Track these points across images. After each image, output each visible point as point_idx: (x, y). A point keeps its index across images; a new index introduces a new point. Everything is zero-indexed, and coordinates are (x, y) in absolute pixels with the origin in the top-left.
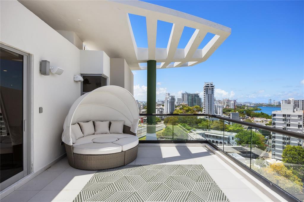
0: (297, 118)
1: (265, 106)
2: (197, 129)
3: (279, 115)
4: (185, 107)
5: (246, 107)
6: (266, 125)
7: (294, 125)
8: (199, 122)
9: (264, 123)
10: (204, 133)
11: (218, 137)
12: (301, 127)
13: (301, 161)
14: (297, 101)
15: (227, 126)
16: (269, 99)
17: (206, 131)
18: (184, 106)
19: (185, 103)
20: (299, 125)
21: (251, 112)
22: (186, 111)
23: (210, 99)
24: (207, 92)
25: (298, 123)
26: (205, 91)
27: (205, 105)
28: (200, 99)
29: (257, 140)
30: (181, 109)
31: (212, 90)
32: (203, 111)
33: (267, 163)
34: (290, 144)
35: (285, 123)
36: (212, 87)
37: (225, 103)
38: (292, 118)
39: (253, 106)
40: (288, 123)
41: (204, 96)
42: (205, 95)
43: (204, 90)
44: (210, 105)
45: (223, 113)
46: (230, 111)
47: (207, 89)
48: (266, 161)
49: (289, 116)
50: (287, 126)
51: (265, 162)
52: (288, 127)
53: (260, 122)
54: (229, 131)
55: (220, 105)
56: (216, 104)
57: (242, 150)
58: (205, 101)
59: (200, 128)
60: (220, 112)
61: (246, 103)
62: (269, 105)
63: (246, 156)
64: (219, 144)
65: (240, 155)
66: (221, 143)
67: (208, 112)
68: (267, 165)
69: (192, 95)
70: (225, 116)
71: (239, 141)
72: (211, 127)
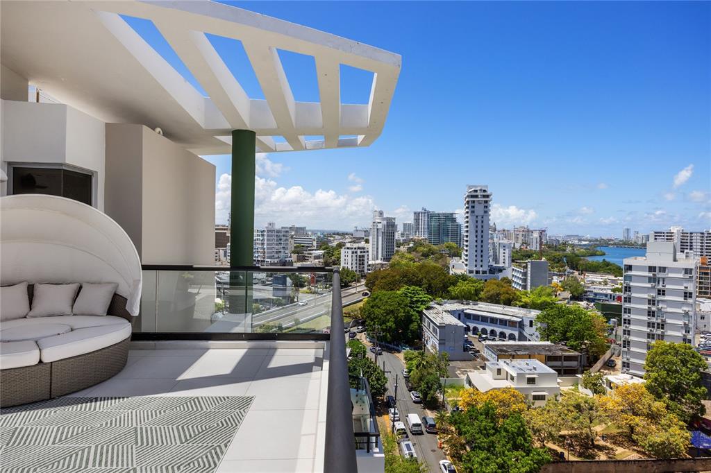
0: (682, 277)
1: (615, 244)
2: (446, 300)
3: (640, 268)
4: (421, 245)
5: (569, 248)
6: (614, 290)
7: (674, 292)
8: (451, 284)
9: (610, 286)
10: (463, 311)
11: (497, 319)
12: (691, 297)
13: (688, 379)
14: (689, 235)
15: (518, 293)
16: (626, 227)
17: (467, 304)
18: (418, 243)
19: (422, 236)
20: (686, 293)
21: (581, 260)
22: (423, 255)
23: (479, 227)
24: (473, 209)
25: (683, 288)
26: (467, 208)
27: (467, 241)
28: (459, 226)
29: (588, 329)
30: (410, 250)
31: (486, 205)
32: (463, 256)
33: (610, 383)
34: (665, 337)
35: (653, 288)
36: (484, 196)
37: (520, 237)
38: (670, 275)
39: (584, 245)
40: (660, 287)
41: (467, 220)
42: (467, 217)
43: (467, 205)
44: (479, 241)
45: (513, 261)
46: (529, 255)
47: (473, 202)
48: (607, 379)
49: (663, 269)
50: (659, 294)
51: (605, 381)
52: (661, 298)
53: (600, 283)
54: (525, 306)
55: (505, 241)
56: (496, 240)
57: (550, 351)
58: (468, 231)
59: (452, 298)
60: (504, 258)
61: (568, 236)
62: (625, 244)
63: (560, 367)
64: (497, 338)
65: (546, 364)
66: (503, 335)
67: (475, 258)
68: (608, 388)
69: (439, 217)
70: (516, 268)
71: (545, 331)
72: (480, 296)
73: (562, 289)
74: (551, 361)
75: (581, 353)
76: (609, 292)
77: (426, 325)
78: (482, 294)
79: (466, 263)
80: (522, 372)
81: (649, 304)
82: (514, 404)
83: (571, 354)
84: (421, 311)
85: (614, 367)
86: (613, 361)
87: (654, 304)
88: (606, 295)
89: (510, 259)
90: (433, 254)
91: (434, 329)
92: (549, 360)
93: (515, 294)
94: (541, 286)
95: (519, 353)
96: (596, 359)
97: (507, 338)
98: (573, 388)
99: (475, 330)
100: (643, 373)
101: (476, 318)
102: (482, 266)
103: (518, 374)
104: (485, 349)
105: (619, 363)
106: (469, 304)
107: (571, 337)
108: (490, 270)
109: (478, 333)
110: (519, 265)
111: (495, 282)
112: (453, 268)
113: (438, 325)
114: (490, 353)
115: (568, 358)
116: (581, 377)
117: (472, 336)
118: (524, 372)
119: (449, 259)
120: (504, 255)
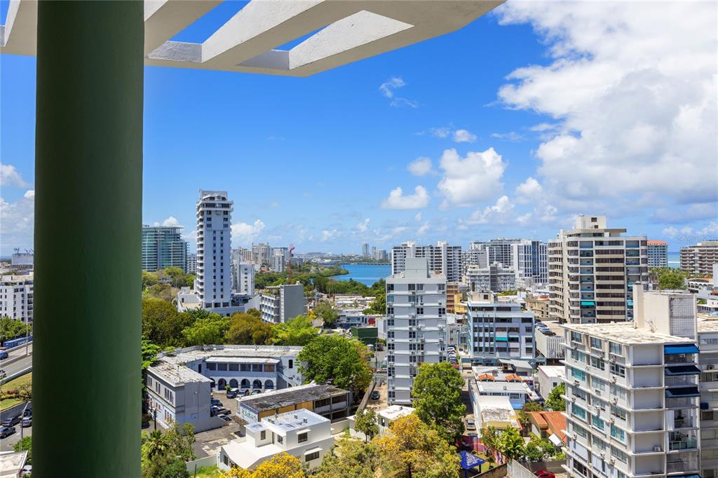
0: (436, 292)
1: (355, 261)
2: (179, 349)
3: (401, 287)
5: (312, 267)
6: (365, 312)
7: (431, 310)
8: (185, 324)
9: (360, 308)
10: (204, 360)
11: (249, 365)
12: (444, 313)
13: (451, 399)
14: (422, 249)
15: (273, 328)
16: (364, 243)
17: (208, 350)
20: (440, 309)
21: (327, 280)
23: (218, 245)
24: (209, 222)
25: (437, 305)
26: (201, 220)
27: (202, 265)
28: (183, 246)
29: (355, 360)
31: (226, 216)
32: (196, 285)
33: (381, 418)
34: (425, 358)
35: (413, 306)
36: (224, 206)
37: (260, 256)
38: (427, 292)
39: (328, 264)
40: (419, 305)
41: (200, 236)
42: (202, 233)
43: (200, 217)
44: (218, 264)
45: (256, 287)
46: (272, 280)
47: (210, 212)
48: (379, 416)
49: (421, 287)
50: (418, 313)
51: (377, 418)
52: (420, 317)
53: (351, 306)
54: (282, 343)
55: (247, 263)
56: (235, 262)
57: (318, 395)
58: (202, 252)
59: (188, 345)
60: (246, 286)
61: (311, 254)
62: (364, 261)
63: (328, 411)
64: (251, 390)
65: (314, 411)
66: (258, 384)
67: (213, 287)
68: (380, 426)
69: (156, 232)
70: (265, 296)
71: (309, 371)
72: (226, 337)
73: (315, 317)
74: (319, 406)
75: (348, 390)
76: (361, 314)
77: (154, 388)
78: (228, 335)
79: (201, 294)
80: (292, 429)
81: (410, 324)
82: (290, 474)
83: (340, 393)
84: (145, 370)
85: (378, 399)
86: (377, 392)
87: (414, 325)
88: (359, 319)
89: (254, 285)
90: (149, 284)
91: (167, 393)
92: (318, 405)
93: (270, 329)
94: (299, 316)
95: (283, 405)
96: (362, 394)
97: (263, 387)
98: (344, 433)
99: (222, 384)
100: (408, 401)
101: (223, 366)
102: (222, 297)
103: (287, 432)
104: (241, 408)
105: (383, 392)
106: (212, 350)
107: (338, 373)
108: (233, 301)
109: (226, 387)
110: (269, 292)
111: (242, 316)
112: (183, 302)
113: (174, 386)
114: (248, 411)
115: (337, 399)
116: (353, 419)
117: (218, 392)
118: (294, 429)
119: (174, 290)
120: (245, 280)
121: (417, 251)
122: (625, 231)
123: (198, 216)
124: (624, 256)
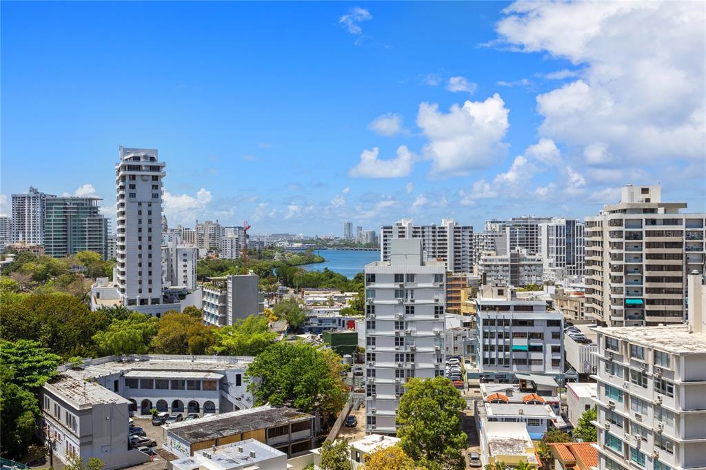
0: (432, 286)
1: (335, 245)
2: (89, 360)
3: (385, 278)
4: (31, 258)
5: (277, 253)
6: (343, 312)
7: (424, 308)
8: (97, 327)
9: (337, 306)
10: (122, 375)
11: (183, 381)
12: (442, 313)
13: (447, 426)
14: (421, 230)
15: (216, 332)
16: (347, 221)
17: (129, 362)
18: (23, 256)
19: (31, 240)
20: (436, 308)
21: (296, 271)
22: (36, 278)
23: (145, 222)
24: (132, 191)
25: (434, 302)
26: (122, 188)
27: (123, 248)
28: (103, 223)
29: (323, 375)
31: (155, 183)
32: (116, 275)
33: (357, 455)
34: (416, 372)
35: (401, 304)
36: (152, 168)
37: (206, 238)
38: (420, 285)
39: (297, 249)
40: (409, 302)
41: (121, 209)
42: (122, 205)
43: (121, 184)
44: (145, 247)
45: (199, 278)
46: (221, 269)
47: (133, 177)
48: (352, 448)
49: (411, 277)
50: (408, 312)
51: (350, 451)
52: (410, 317)
53: (324, 304)
54: (227, 352)
55: (186, 246)
56: (170, 245)
57: (272, 421)
58: (123, 230)
59: (101, 354)
60: (185, 275)
61: (275, 236)
62: (346, 245)
63: (286, 443)
64: (184, 415)
65: (266, 443)
66: (194, 407)
67: (138, 278)
68: (354, 461)
69: (65, 204)
70: (207, 290)
71: (261, 389)
72: (152, 344)
73: (275, 318)
74: (274, 436)
75: (314, 414)
76: (338, 315)
77: (52, 412)
78: (155, 341)
79: (121, 287)
80: (234, 466)
81: (397, 328)
83: (302, 418)
84: (41, 387)
85: (354, 426)
86: (353, 418)
87: (402, 328)
88: (334, 321)
89: (196, 275)
90: (54, 274)
91: (68, 418)
92: (272, 434)
93: (211, 333)
94: (250, 317)
95: (225, 434)
96: (333, 419)
97: (201, 411)
99: (146, 406)
100: (393, 429)
101: (147, 383)
102: (150, 291)
104: (169, 438)
105: (361, 417)
106: (133, 361)
107: (301, 392)
108: (165, 297)
109: (151, 411)
110: (213, 285)
111: (176, 316)
112: (98, 297)
113: (78, 409)
114: (177, 442)
115: (298, 427)
116: (318, 453)
117: (141, 417)
118: (237, 465)
119: (87, 282)
120: (184, 269)
121: (414, 232)
122: (685, 206)
123: (118, 182)
124: (684, 239)
